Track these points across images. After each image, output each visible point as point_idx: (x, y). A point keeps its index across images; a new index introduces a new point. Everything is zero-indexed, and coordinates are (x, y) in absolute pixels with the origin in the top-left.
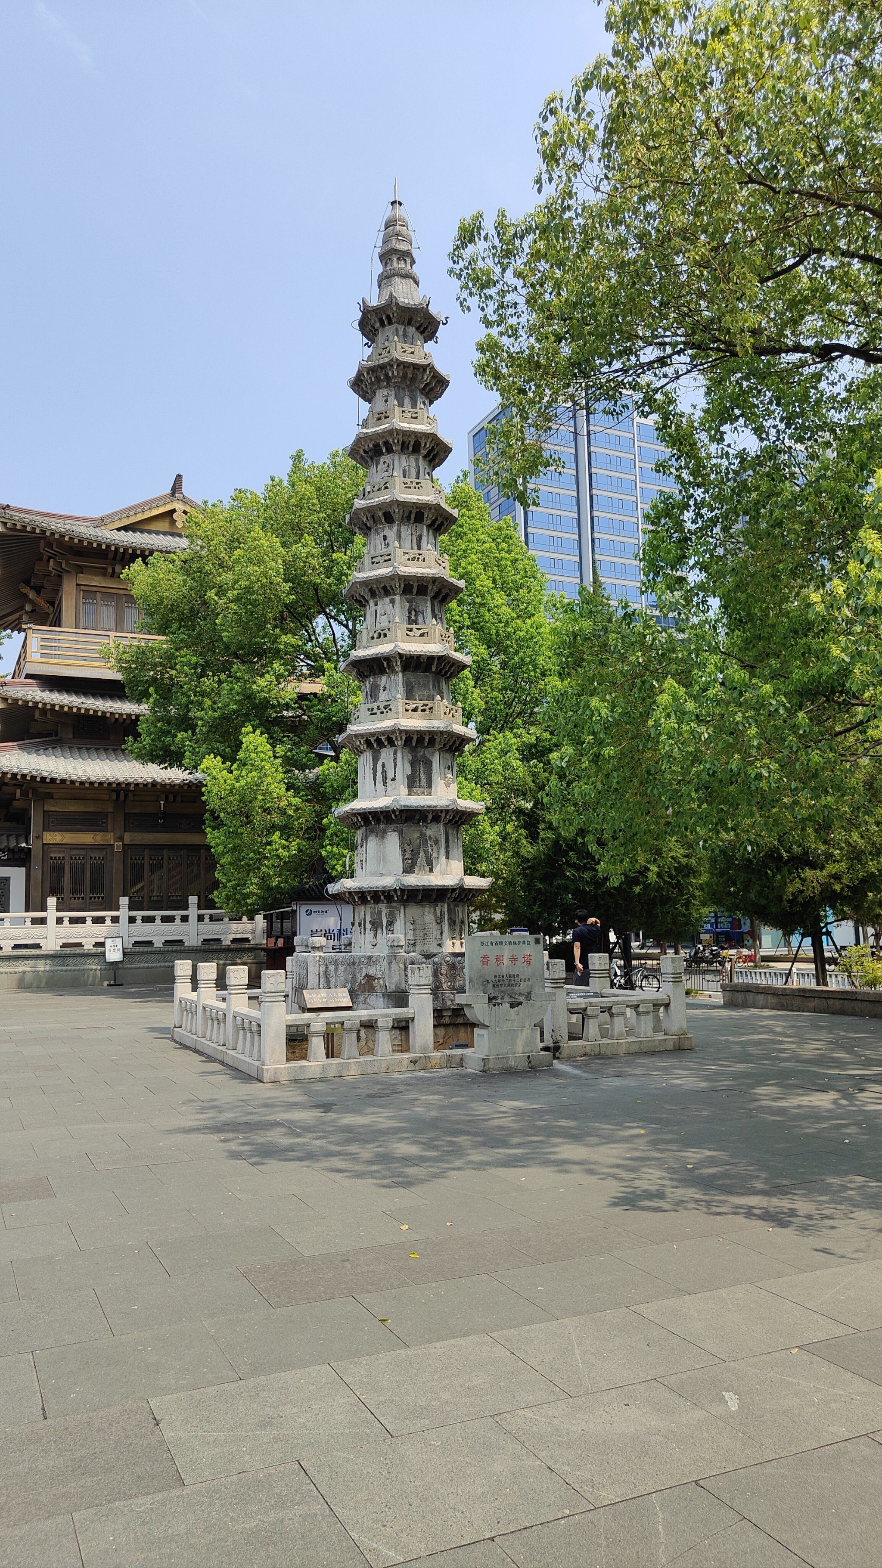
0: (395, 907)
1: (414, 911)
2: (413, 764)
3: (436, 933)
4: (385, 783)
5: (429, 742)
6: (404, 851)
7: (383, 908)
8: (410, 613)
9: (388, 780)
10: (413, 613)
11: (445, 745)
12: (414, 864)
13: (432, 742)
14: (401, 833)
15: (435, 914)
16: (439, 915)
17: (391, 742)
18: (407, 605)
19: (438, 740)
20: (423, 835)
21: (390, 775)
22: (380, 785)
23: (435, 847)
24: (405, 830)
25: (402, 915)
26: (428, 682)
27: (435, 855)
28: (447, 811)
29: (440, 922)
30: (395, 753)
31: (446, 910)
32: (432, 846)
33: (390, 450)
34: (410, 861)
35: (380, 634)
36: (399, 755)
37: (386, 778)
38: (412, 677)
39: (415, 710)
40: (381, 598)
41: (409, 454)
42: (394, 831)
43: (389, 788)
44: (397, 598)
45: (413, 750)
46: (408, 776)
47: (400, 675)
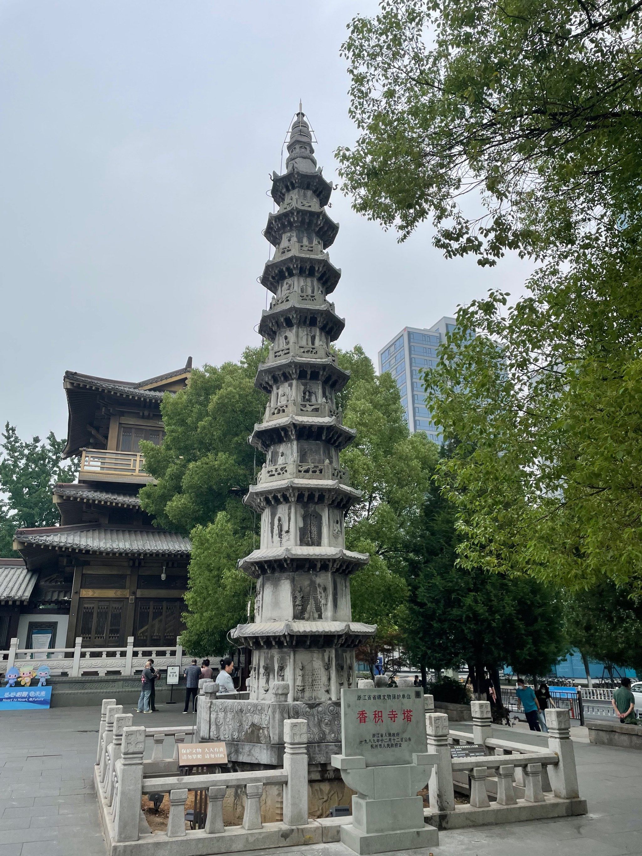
0: (286, 653)
1: (303, 656)
2: (304, 518)
3: (324, 679)
4: (280, 536)
5: (319, 499)
6: (294, 598)
7: (276, 654)
8: (304, 393)
9: (283, 533)
10: (307, 393)
11: (333, 501)
12: (303, 611)
13: (321, 499)
14: (293, 581)
15: (323, 660)
16: (327, 660)
17: (286, 499)
18: (302, 388)
19: (327, 497)
20: (313, 583)
21: (285, 528)
22: (276, 538)
23: (323, 595)
24: (297, 578)
25: (292, 660)
26: (320, 449)
27: (323, 602)
28: (334, 560)
29: (327, 668)
30: (290, 509)
31: (334, 656)
32: (321, 593)
33: (291, 275)
34: (300, 608)
35: (279, 410)
36: (293, 510)
37: (281, 531)
38: (306, 445)
39: (307, 471)
40: (282, 383)
41: (306, 277)
42: (287, 579)
43: (284, 540)
44: (294, 382)
45: (305, 506)
46: (300, 529)
47: (295, 443)
